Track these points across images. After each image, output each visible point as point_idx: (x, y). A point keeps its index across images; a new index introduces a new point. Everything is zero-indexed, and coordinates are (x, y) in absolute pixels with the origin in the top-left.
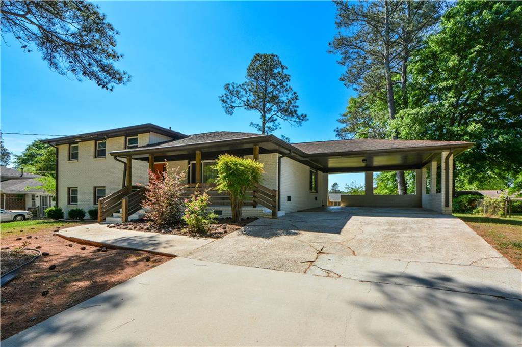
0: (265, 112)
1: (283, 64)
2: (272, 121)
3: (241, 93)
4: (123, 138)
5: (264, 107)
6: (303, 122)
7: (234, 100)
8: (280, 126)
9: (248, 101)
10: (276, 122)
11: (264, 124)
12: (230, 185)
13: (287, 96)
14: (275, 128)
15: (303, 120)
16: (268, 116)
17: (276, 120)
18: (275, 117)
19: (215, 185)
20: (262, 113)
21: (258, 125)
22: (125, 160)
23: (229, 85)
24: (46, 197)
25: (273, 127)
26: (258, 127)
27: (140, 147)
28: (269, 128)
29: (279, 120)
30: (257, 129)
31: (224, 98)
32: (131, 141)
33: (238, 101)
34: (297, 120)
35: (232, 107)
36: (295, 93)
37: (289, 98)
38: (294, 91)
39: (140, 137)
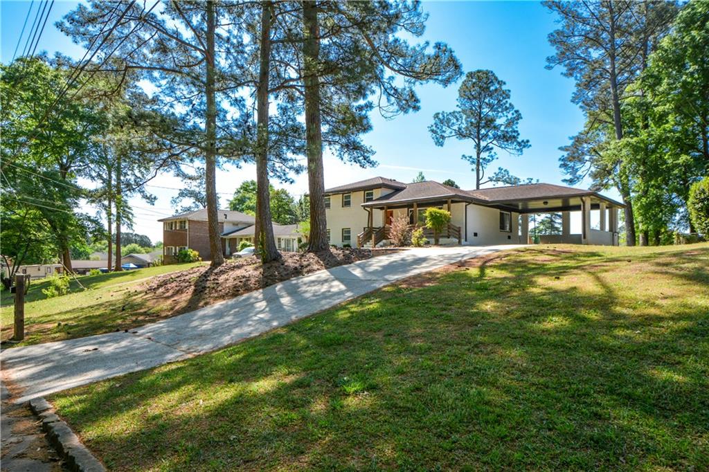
0: (479, 140)
1: (500, 79)
2: (488, 150)
3: (452, 121)
4: (363, 192)
5: (478, 133)
6: (524, 149)
7: (444, 129)
8: (496, 156)
9: (460, 129)
10: (493, 151)
11: (478, 154)
12: (433, 224)
13: (507, 116)
14: (491, 159)
15: (524, 147)
16: (483, 144)
17: (492, 149)
18: (491, 145)
19: (425, 225)
20: (477, 141)
21: (471, 157)
22: (369, 209)
23: (439, 114)
24: (290, 241)
25: (489, 158)
26: (471, 160)
27: (375, 200)
28: (484, 159)
29: (496, 149)
30: (469, 162)
31: (434, 128)
32: (368, 194)
33: (448, 131)
34: (518, 147)
35: (443, 137)
36: (517, 111)
37: (509, 118)
38: (516, 109)
39: (374, 191)
